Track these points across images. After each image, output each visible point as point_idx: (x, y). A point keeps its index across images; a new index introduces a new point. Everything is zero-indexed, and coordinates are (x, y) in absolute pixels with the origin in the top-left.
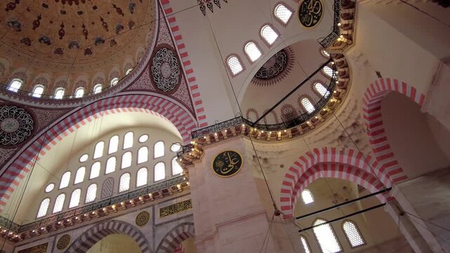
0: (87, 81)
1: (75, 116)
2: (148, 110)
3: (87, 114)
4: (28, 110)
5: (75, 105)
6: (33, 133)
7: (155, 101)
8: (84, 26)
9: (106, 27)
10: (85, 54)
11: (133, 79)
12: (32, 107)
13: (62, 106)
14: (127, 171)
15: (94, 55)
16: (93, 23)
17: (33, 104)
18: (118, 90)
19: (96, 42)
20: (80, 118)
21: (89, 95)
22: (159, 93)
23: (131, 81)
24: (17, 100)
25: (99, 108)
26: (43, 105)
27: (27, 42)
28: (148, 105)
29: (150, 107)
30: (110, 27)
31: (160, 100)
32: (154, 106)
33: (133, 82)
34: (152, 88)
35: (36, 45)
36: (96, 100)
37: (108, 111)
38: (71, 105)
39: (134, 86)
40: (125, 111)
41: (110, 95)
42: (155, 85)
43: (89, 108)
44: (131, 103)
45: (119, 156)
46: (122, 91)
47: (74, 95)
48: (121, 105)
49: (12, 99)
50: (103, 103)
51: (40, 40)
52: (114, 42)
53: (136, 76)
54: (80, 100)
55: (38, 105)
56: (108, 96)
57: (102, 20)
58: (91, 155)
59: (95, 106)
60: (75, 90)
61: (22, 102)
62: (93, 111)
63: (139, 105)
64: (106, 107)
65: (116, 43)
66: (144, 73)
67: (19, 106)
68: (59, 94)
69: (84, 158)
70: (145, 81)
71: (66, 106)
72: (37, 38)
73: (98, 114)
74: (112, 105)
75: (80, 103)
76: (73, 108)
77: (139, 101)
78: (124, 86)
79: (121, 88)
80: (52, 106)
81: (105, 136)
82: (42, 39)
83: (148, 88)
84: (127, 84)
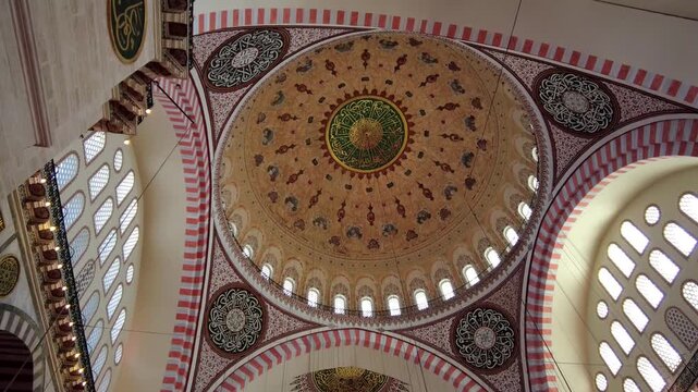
0: (505, 215)
1: (536, 266)
2: (614, 174)
3: (546, 252)
4: (483, 305)
5: (522, 254)
6: (514, 327)
7: (608, 153)
8: (437, 163)
9: (457, 137)
10: (470, 189)
11: (550, 156)
12: (483, 299)
13: (510, 269)
14: (681, 280)
15: (478, 179)
16: (442, 150)
17: (481, 295)
18: (549, 189)
19: (465, 164)
20: (544, 264)
21: (524, 229)
22: (601, 138)
23: (550, 163)
24: (464, 305)
25: (552, 231)
26: (492, 287)
27: (412, 235)
28: (605, 167)
29: (610, 167)
30: (461, 133)
31: (613, 144)
32: (614, 161)
33: (555, 161)
34: (584, 141)
35: (421, 229)
36: (537, 226)
37: (566, 224)
38: (518, 259)
39: (561, 164)
40: (585, 205)
41: (547, 203)
42: (583, 134)
43: (541, 244)
44: (580, 188)
45: (644, 267)
46: (554, 185)
47: (509, 245)
48: (572, 202)
49: (458, 308)
50: (549, 222)
51: (419, 222)
52: (482, 143)
53: (549, 150)
54: (520, 243)
55: (486, 291)
56: (545, 208)
57: (445, 136)
58: (607, 298)
59: (545, 233)
60: (503, 238)
61: (470, 301)
62: (550, 242)
63: (593, 179)
64: (558, 223)
65: (485, 142)
66: (555, 136)
67: (472, 308)
68: (493, 258)
69: (602, 310)
70: (567, 143)
71: (515, 264)
72: (415, 222)
73: (558, 240)
74: (562, 212)
75: (525, 248)
76: (524, 260)
77: (588, 175)
78: (550, 176)
79: (550, 182)
80: (502, 278)
81: (597, 257)
82: (419, 218)
83: (580, 147)
84: (550, 170)
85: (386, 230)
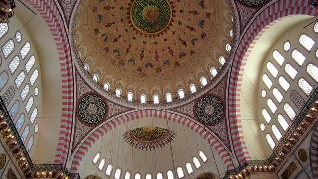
0: (220, 51)
1: (233, 75)
2: (267, 26)
3: (237, 68)
4: (209, 95)
5: (226, 70)
6: (223, 104)
7: (265, 16)
8: (188, 27)
9: (196, 13)
10: (204, 39)
11: (238, 19)
12: (209, 92)
13: (221, 77)
14: (298, 78)
15: (207, 34)
16: (189, 20)
17: (208, 90)
18: (238, 36)
19: (201, 26)
20: (236, 73)
21: (228, 57)
22: (261, 8)
23: (238, 23)
24: (200, 95)
25: (240, 57)
26: (212, 86)
27: (177, 64)
28: (263, 23)
30: (198, 10)
31: (267, 11)
33: (240, 22)
34: (253, 10)
35: (181, 61)
36: (233, 55)
37: (246, 53)
38: (225, 72)
39: (243, 23)
40: (255, 43)
41: (237, 43)
42: (252, 7)
43: (235, 64)
44: (252, 34)
45: (283, 73)
46: (240, 34)
47: (221, 65)
48: (249, 42)
49: (197, 97)
50: (238, 52)
51: (180, 58)
52: (208, 15)
53: (237, 16)
54: (225, 64)
55: (210, 88)
56: (236, 46)
57: (190, 12)
58: (266, 88)
59: (236, 58)
60: (219, 62)
61: (203, 94)
62: (239, 63)
63: (258, 30)
64: (242, 53)
65: (209, 14)
66: (239, 9)
67: (203, 97)
68: (214, 72)
69: (264, 94)
70: (245, 12)
71: (223, 75)
72: (178, 58)
73: (243, 62)
74: (244, 48)
75: (228, 66)
76: (228, 72)
77: (256, 27)
78: (238, 29)
79: (238, 33)
80: (217, 82)
81: (262, 69)
82: (180, 56)
83: (251, 14)
84: (238, 26)
85: (164, 63)
